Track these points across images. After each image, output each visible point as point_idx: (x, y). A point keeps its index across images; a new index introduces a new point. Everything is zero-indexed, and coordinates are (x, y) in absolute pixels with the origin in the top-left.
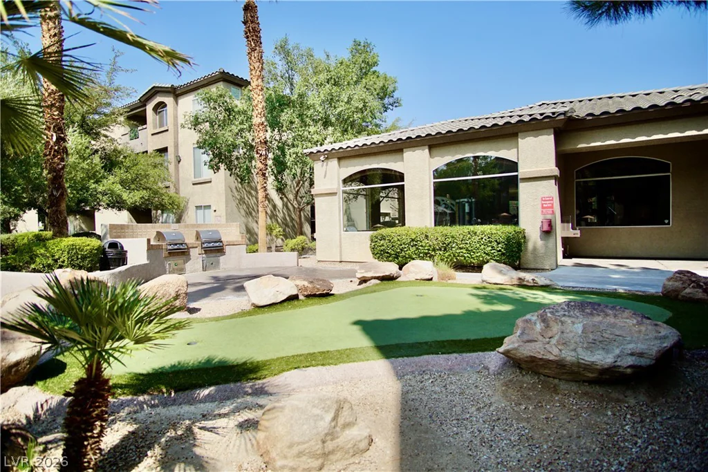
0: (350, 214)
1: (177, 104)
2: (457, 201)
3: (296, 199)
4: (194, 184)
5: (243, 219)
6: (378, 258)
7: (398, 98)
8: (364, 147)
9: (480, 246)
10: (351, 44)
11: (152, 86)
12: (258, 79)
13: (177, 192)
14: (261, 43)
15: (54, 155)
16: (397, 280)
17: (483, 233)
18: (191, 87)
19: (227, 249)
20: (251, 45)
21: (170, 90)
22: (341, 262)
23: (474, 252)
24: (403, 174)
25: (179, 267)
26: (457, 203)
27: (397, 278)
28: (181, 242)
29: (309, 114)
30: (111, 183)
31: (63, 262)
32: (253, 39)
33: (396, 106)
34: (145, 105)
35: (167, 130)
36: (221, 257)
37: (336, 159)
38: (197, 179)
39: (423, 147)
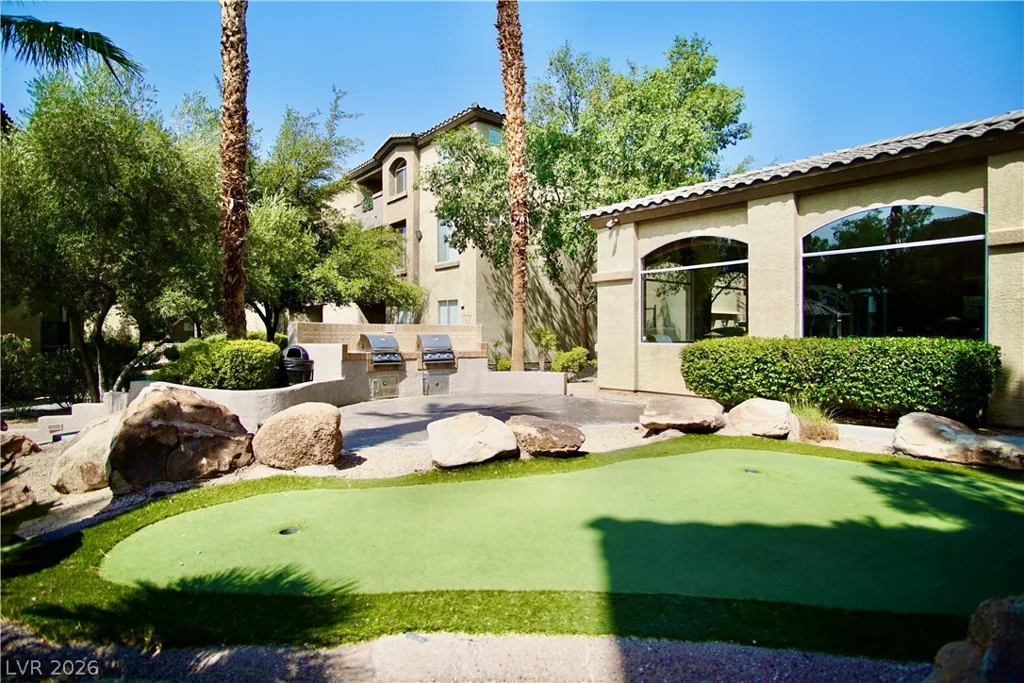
0: (668, 315)
1: (419, 158)
2: (853, 292)
3: (581, 290)
4: (437, 270)
5: (501, 320)
6: (696, 389)
7: (746, 125)
8: (678, 202)
9: (895, 376)
10: (671, 45)
11: (389, 138)
12: (515, 109)
13: (416, 279)
14: (522, 54)
15: (231, 228)
16: (718, 433)
17: (901, 351)
19: (461, 364)
20: (507, 59)
21: (410, 140)
22: (636, 391)
23: (880, 388)
24: (746, 245)
25: (389, 387)
26: (851, 296)
27: (716, 429)
28: (392, 351)
29: (598, 159)
30: (327, 269)
31: (225, 373)
32: (509, 50)
33: (741, 138)
34: (381, 165)
35: (406, 197)
36: (451, 376)
37: (633, 224)
38: (441, 263)
39: (784, 196)
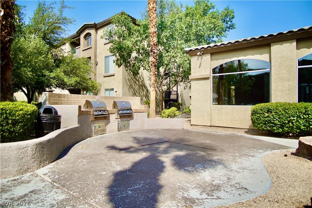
1: (97, 33)
3: (161, 86)
4: (104, 77)
11: (84, 24)
12: (153, 4)
18: (105, 23)
19: (135, 115)
21: (93, 25)
22: (210, 126)
24: (270, 63)
25: (102, 128)
28: (104, 109)
33: (231, 29)
34: (80, 36)
35: (91, 48)
36: (131, 121)
37: (210, 54)
38: (106, 74)
39: (291, 41)
